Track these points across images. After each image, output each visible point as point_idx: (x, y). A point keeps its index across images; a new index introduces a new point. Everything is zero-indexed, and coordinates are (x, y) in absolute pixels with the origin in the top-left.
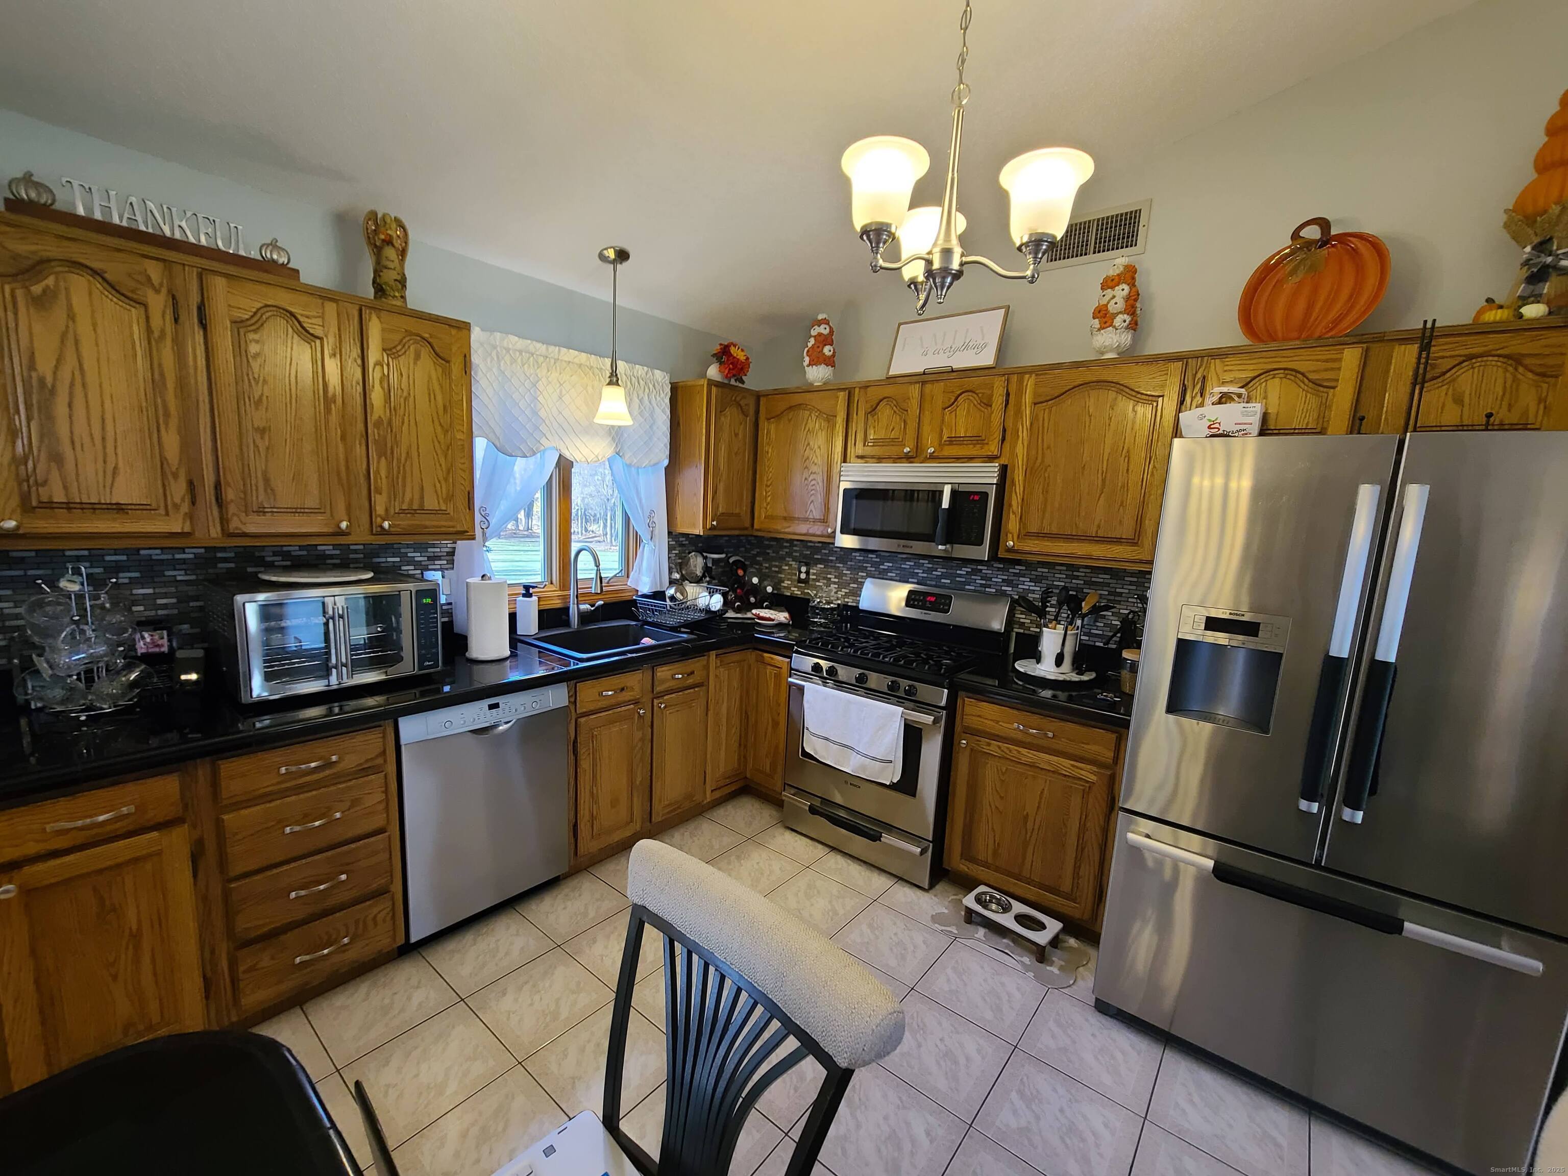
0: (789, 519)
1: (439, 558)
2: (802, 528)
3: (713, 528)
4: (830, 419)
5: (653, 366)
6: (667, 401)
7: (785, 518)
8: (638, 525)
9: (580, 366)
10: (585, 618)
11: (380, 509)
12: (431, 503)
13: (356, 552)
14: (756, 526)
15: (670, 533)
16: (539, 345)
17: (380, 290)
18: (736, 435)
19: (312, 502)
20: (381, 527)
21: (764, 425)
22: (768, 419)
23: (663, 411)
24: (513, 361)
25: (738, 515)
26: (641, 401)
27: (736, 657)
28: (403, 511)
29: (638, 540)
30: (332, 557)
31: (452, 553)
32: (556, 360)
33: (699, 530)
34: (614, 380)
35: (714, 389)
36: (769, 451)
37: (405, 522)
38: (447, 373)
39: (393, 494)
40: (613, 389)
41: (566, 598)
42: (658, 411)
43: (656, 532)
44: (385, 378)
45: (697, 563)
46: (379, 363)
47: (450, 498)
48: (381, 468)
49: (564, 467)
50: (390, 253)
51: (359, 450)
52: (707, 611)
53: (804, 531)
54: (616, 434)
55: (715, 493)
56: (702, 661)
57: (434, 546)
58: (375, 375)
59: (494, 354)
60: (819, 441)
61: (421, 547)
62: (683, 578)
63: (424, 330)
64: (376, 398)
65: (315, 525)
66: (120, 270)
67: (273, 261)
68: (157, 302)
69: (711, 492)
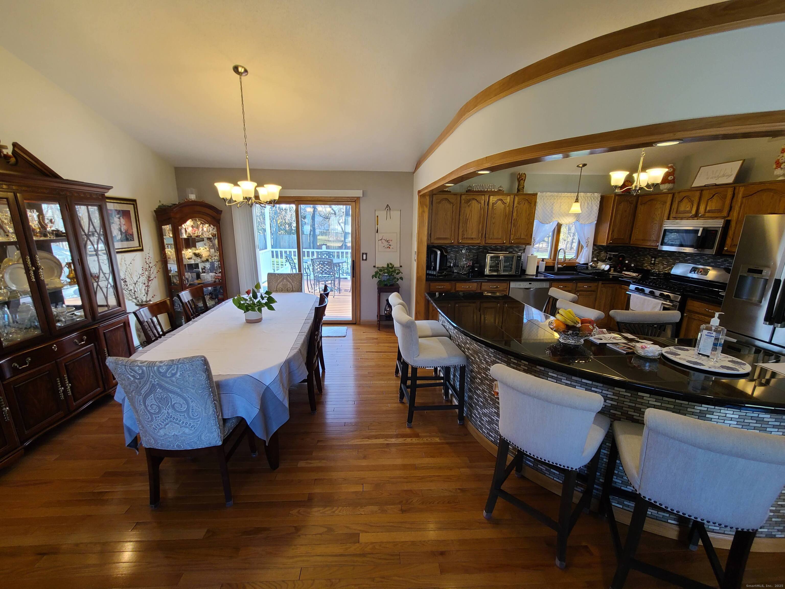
1: (521, 250)
2: (649, 244)
3: (610, 243)
4: (665, 203)
5: (594, 192)
6: (599, 202)
7: (642, 240)
8: (583, 243)
9: (567, 197)
10: (560, 269)
11: (512, 238)
12: (522, 237)
13: (504, 248)
14: (631, 243)
15: (594, 245)
16: (555, 193)
17: (518, 190)
18: (626, 211)
19: (500, 237)
20: (512, 242)
21: (639, 206)
22: (641, 204)
23: (597, 205)
24: (548, 199)
25: (623, 239)
26: (588, 204)
27: (610, 285)
28: (516, 239)
29: (582, 247)
30: (499, 249)
31: (525, 249)
32: (560, 197)
33: (605, 244)
34: (577, 201)
35: (617, 197)
36: (640, 216)
37: (517, 241)
38: (530, 206)
39: (515, 235)
40: (576, 203)
41: (554, 263)
42: (594, 206)
43: (589, 244)
44: (517, 210)
45: (603, 254)
46: (516, 207)
47: (527, 235)
48: (513, 229)
49: (559, 226)
50: (522, 182)
51: (510, 225)
54: (577, 215)
55: (613, 231)
57: (521, 247)
58: (515, 209)
59: (543, 198)
60: (659, 212)
61: (518, 247)
63: (527, 197)
64: (515, 214)
65: (499, 241)
66: (478, 198)
67: (500, 190)
68: (483, 202)
69: (611, 231)
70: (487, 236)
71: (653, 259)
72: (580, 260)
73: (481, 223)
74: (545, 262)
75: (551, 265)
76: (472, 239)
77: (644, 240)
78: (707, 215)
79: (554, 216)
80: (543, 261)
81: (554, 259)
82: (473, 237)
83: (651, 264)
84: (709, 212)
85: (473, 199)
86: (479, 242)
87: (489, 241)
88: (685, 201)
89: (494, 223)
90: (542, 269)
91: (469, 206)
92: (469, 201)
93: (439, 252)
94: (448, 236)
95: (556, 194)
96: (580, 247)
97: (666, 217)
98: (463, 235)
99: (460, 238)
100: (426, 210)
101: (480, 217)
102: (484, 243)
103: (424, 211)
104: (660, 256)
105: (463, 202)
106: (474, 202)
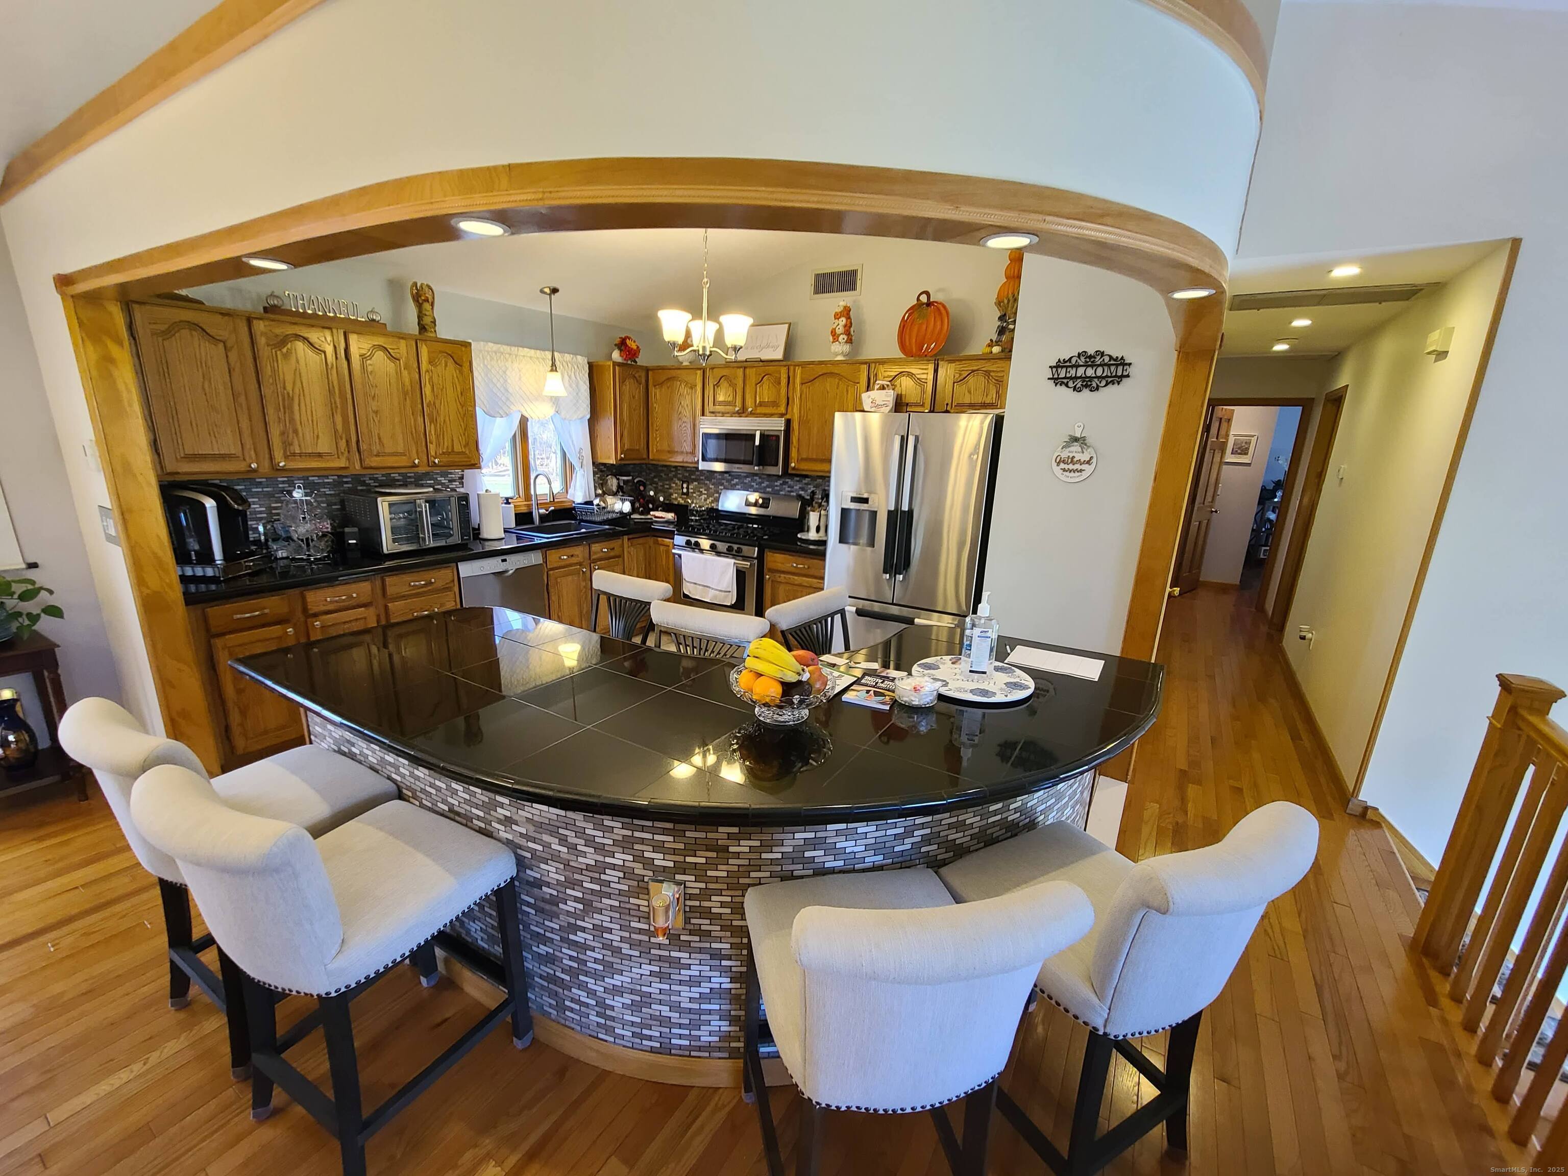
0: (671, 452)
1: (455, 481)
2: (679, 458)
3: (622, 459)
4: (693, 387)
5: (576, 354)
6: (587, 375)
7: (669, 452)
8: (573, 458)
9: (531, 357)
10: (543, 518)
11: (432, 453)
12: (457, 448)
13: (410, 477)
14: (650, 457)
15: (593, 463)
16: (505, 347)
17: (422, 328)
18: (634, 397)
19: (400, 449)
20: (435, 463)
21: (652, 390)
22: (655, 386)
23: (585, 383)
24: (492, 359)
25: (638, 450)
26: (570, 377)
27: (641, 540)
28: (443, 453)
29: (572, 468)
30: (398, 480)
31: (462, 478)
32: (516, 356)
33: (612, 461)
34: (554, 368)
35: (617, 368)
36: (657, 408)
37: (445, 459)
38: (461, 372)
39: (438, 445)
40: (554, 373)
41: (530, 506)
42: (581, 383)
43: (585, 462)
44: (431, 378)
45: (613, 483)
46: (427, 371)
47: (467, 445)
48: (431, 429)
49: (524, 423)
50: (427, 306)
51: (420, 420)
52: (621, 513)
53: (681, 460)
54: (555, 401)
55: (622, 436)
56: (620, 541)
57: (451, 473)
58: (426, 378)
59: (481, 356)
60: (686, 402)
61: (444, 475)
62: (604, 493)
63: (449, 348)
64: (427, 390)
65: (403, 461)
66: (315, 336)
67: (373, 320)
68: (329, 349)
69: (619, 436)
70: (363, 446)
71: (685, 486)
72: (574, 495)
73: (339, 410)
74: (512, 505)
75: (524, 510)
76: (320, 455)
78: (759, 410)
79: (512, 399)
80: (507, 503)
81: (528, 497)
82: (320, 449)
83: (683, 494)
84: (760, 405)
85: (298, 337)
86: (342, 463)
87: (374, 462)
88: (724, 383)
89: (376, 412)
91: (286, 356)
92: (283, 341)
93: (210, 504)
94: (235, 449)
95: (506, 349)
96: (568, 469)
97: (699, 412)
98: (286, 444)
99: (278, 454)
101: (331, 392)
102: (358, 466)
105: (262, 341)
106: (300, 346)
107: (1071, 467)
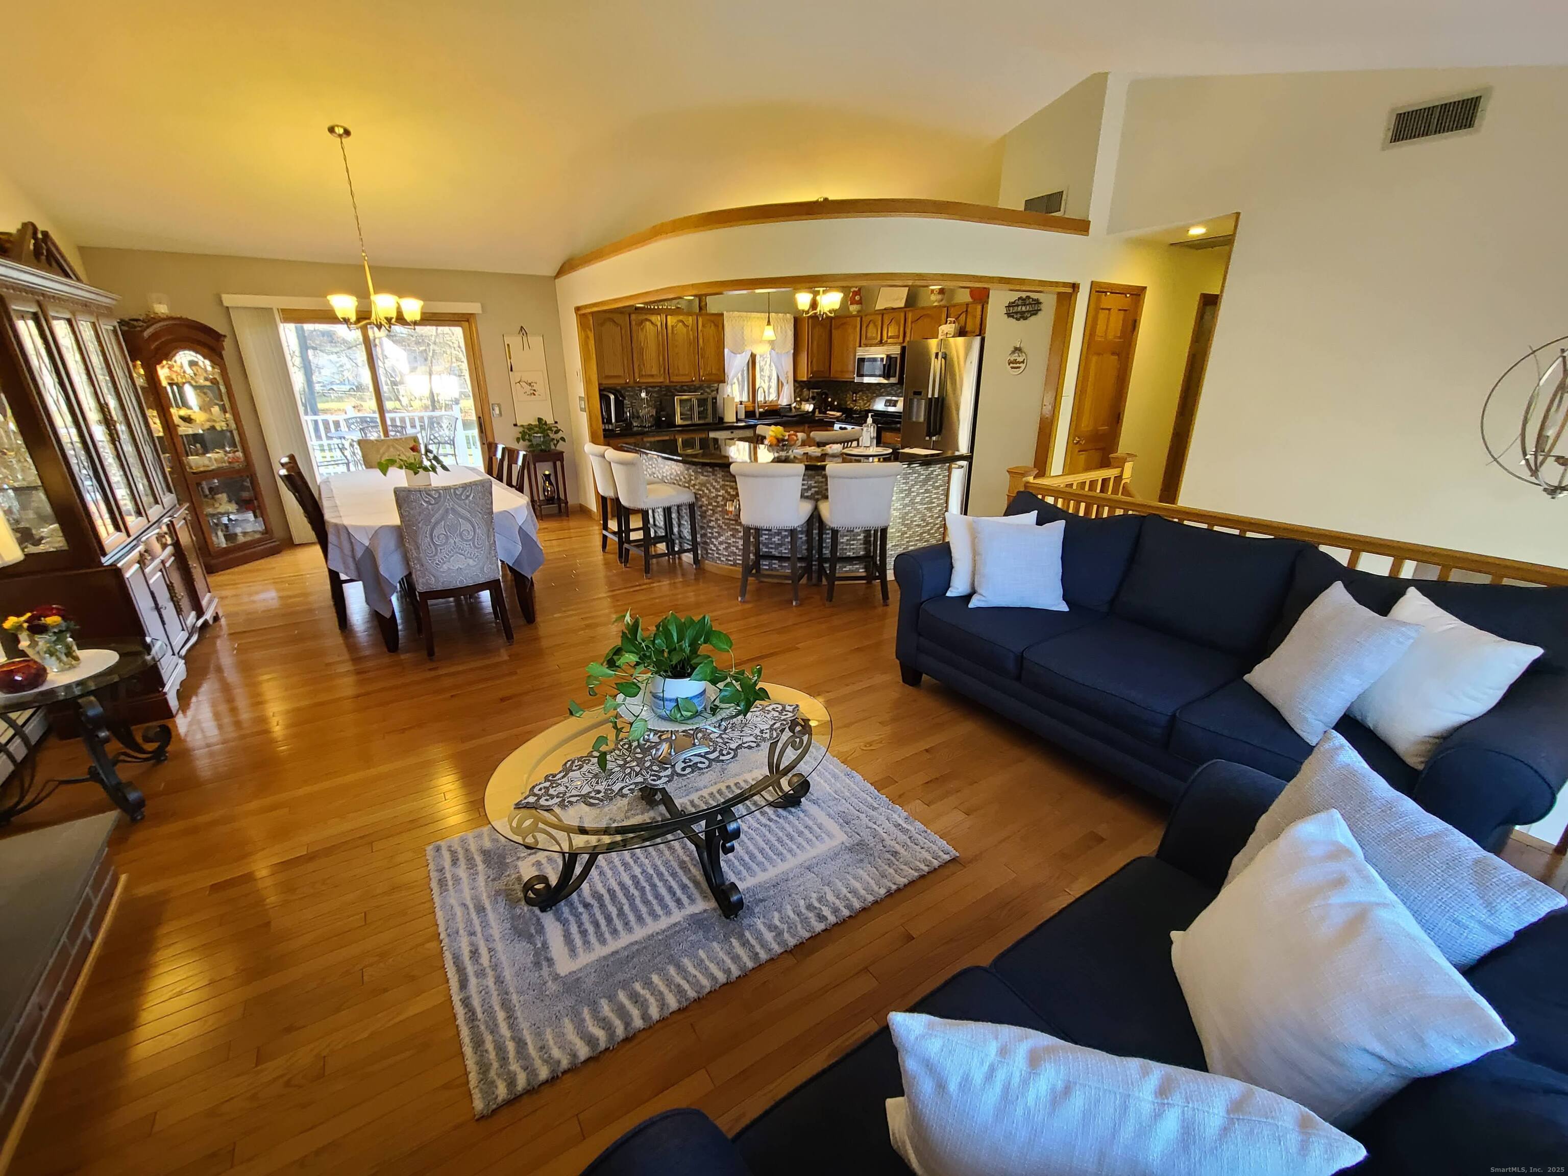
3: (811, 378)
4: (855, 328)
5: (785, 312)
8: (782, 379)
9: (758, 318)
10: (760, 413)
11: (701, 374)
12: (714, 371)
13: (694, 388)
14: (832, 377)
15: (795, 381)
17: (700, 309)
18: (821, 337)
19: (686, 372)
20: (702, 378)
21: (834, 331)
22: (835, 328)
23: (791, 330)
24: (735, 321)
25: (823, 372)
26: (781, 328)
28: (707, 374)
29: (782, 384)
30: (689, 389)
31: (717, 389)
32: (750, 317)
33: (805, 379)
34: (769, 323)
35: (810, 319)
36: (835, 342)
37: (707, 378)
38: (718, 331)
39: (705, 370)
40: (769, 327)
41: (754, 407)
42: (789, 331)
43: (790, 380)
44: (703, 335)
45: (805, 392)
46: (701, 331)
47: (719, 370)
48: (701, 362)
49: (753, 357)
51: (697, 357)
52: (807, 411)
53: (846, 377)
54: (772, 343)
55: (811, 362)
57: (714, 385)
58: (700, 335)
59: (731, 320)
60: (851, 338)
61: (709, 387)
62: (801, 400)
63: (712, 318)
64: (701, 341)
65: (687, 379)
66: (654, 318)
67: (678, 308)
68: (659, 324)
69: (810, 362)
70: (670, 371)
71: (855, 395)
72: (782, 401)
73: (661, 354)
74: (743, 406)
75: (751, 409)
76: (652, 376)
77: (842, 372)
78: (889, 341)
79: (745, 343)
80: (741, 404)
81: (754, 401)
82: (653, 373)
84: (891, 337)
85: (647, 320)
86: (661, 380)
87: (674, 379)
88: (871, 325)
89: (677, 354)
90: (742, 415)
91: (642, 329)
92: (641, 323)
93: (612, 397)
94: (621, 373)
95: (745, 314)
96: (780, 385)
97: (858, 344)
98: (640, 371)
99: (637, 375)
100: (591, 335)
101: (659, 345)
102: (668, 381)
103: (587, 337)
104: (859, 391)
105: (633, 323)
106: (648, 323)
107: (1015, 365)
